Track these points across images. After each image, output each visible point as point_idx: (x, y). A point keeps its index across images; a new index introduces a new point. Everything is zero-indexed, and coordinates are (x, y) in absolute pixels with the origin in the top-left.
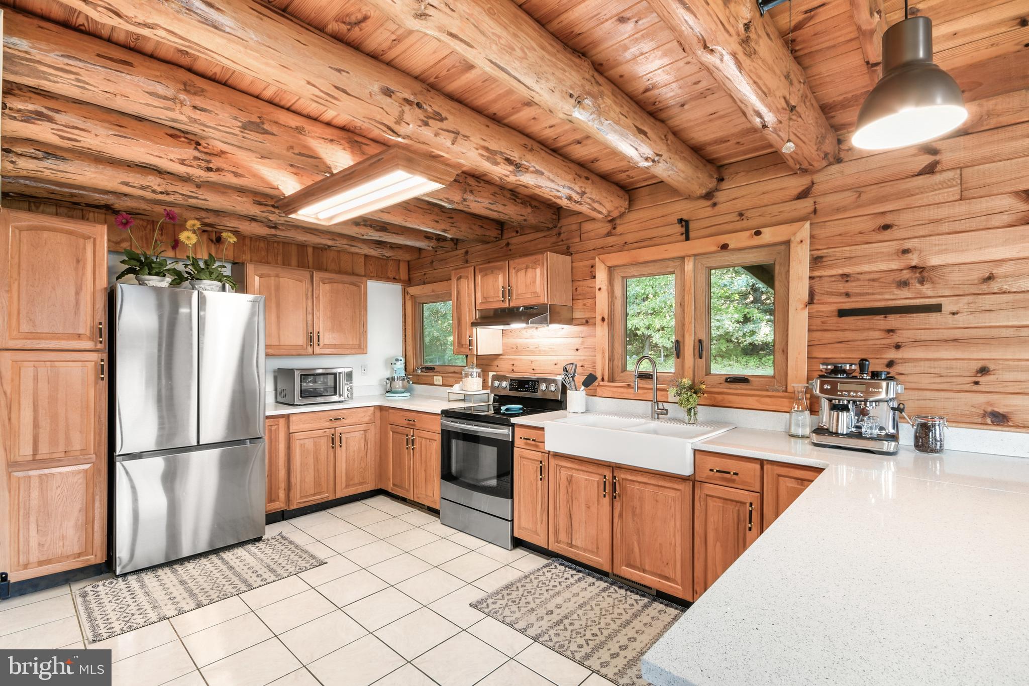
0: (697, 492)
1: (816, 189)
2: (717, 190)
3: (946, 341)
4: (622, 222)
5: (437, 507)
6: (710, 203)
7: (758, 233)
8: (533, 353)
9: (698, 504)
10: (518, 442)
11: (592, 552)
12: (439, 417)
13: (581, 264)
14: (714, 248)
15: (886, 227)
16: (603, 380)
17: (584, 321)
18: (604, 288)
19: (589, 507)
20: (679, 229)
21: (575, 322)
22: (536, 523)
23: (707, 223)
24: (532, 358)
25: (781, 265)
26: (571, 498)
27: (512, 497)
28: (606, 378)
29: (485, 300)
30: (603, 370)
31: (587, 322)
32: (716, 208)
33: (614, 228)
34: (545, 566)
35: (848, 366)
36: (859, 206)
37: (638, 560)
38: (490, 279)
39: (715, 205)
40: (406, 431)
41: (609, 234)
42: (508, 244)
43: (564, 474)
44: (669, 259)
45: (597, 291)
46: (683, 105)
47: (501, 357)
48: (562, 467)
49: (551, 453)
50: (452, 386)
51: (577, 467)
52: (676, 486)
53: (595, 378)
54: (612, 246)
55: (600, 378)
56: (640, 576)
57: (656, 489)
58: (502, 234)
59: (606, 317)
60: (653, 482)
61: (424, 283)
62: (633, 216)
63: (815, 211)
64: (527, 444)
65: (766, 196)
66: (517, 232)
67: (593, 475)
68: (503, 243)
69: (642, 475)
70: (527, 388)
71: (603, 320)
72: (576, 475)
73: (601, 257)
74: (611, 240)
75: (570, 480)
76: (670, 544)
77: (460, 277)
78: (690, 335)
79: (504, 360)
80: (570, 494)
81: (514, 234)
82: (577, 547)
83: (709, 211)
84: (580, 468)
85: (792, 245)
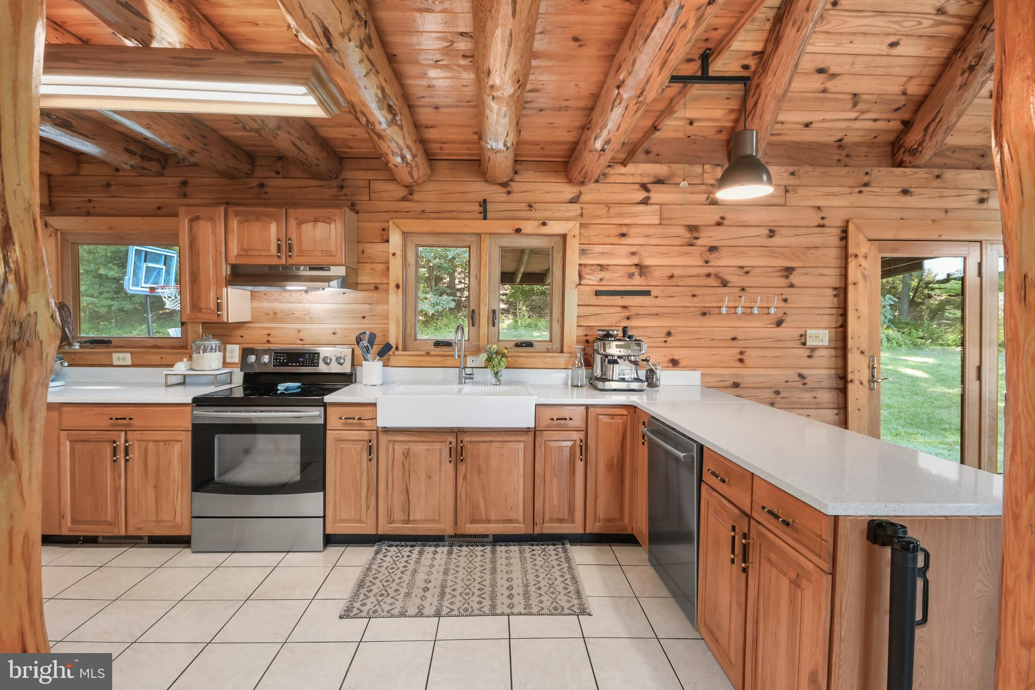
0: (538, 440)
1: (583, 198)
2: (512, 180)
3: (652, 315)
4: (419, 189)
5: (184, 532)
6: (504, 190)
7: (544, 224)
8: (300, 320)
9: (539, 450)
10: (333, 423)
11: (433, 521)
12: (189, 409)
13: (370, 225)
14: (511, 231)
15: (623, 235)
16: (397, 349)
17: (372, 287)
18: (399, 253)
19: (430, 477)
20: (476, 207)
21: (360, 287)
22: (361, 510)
23: (503, 207)
24: (299, 326)
25: (557, 252)
26: (407, 472)
27: (324, 489)
28: (400, 347)
29: (245, 251)
30: (397, 339)
31: (376, 288)
32: (510, 195)
33: (411, 194)
34: (377, 553)
35: (616, 332)
36: (608, 217)
37: (483, 513)
38: (255, 229)
39: (509, 193)
40: (112, 435)
41: (404, 199)
42: (262, 185)
43: (399, 449)
44: (465, 234)
45: (391, 256)
46: (541, 110)
47: (248, 325)
48: (395, 441)
49: (380, 430)
50: (172, 366)
51: (415, 439)
52: (520, 439)
53: (391, 347)
54: (407, 212)
55: (394, 347)
56: (485, 527)
57: (501, 444)
58: (253, 171)
59: (401, 284)
60: (499, 439)
61: (88, 214)
62: (430, 186)
63: (582, 215)
64: (345, 424)
65: (548, 195)
66: (278, 173)
67: (434, 444)
68: (254, 182)
69: (488, 435)
70: (301, 362)
71: (398, 286)
72: (413, 447)
73: (396, 221)
74: (406, 205)
75: (407, 455)
76: (515, 490)
77: (197, 218)
78: (486, 305)
79: (253, 328)
80: (407, 468)
81: (273, 174)
82: (415, 521)
83: (504, 197)
84: (420, 439)
85: (568, 238)
